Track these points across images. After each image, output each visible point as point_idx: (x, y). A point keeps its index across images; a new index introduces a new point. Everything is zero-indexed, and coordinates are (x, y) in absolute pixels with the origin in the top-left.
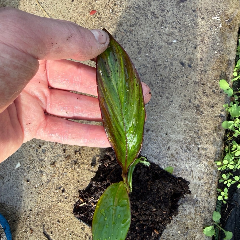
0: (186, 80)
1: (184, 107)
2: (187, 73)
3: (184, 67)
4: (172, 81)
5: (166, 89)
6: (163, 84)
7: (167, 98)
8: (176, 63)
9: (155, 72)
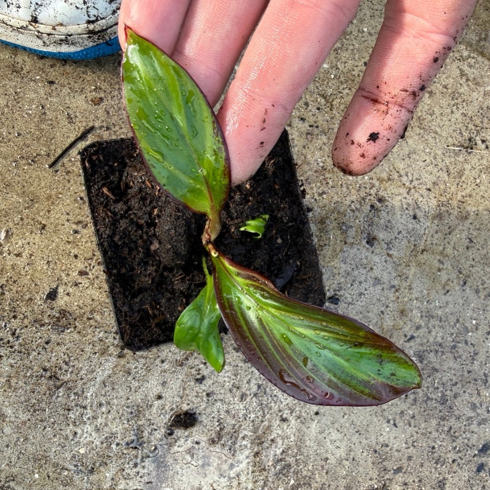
0: (448, 458)
1: (384, 457)
2: (463, 461)
3: (477, 452)
4: (442, 423)
5: (422, 410)
6: (434, 401)
7: (402, 412)
8: (487, 434)
9: (461, 381)
